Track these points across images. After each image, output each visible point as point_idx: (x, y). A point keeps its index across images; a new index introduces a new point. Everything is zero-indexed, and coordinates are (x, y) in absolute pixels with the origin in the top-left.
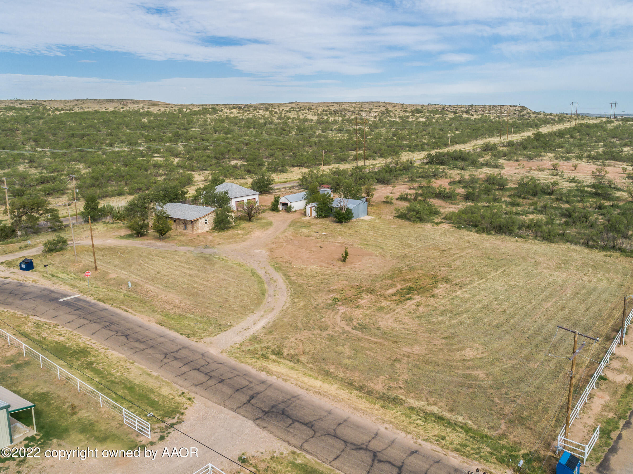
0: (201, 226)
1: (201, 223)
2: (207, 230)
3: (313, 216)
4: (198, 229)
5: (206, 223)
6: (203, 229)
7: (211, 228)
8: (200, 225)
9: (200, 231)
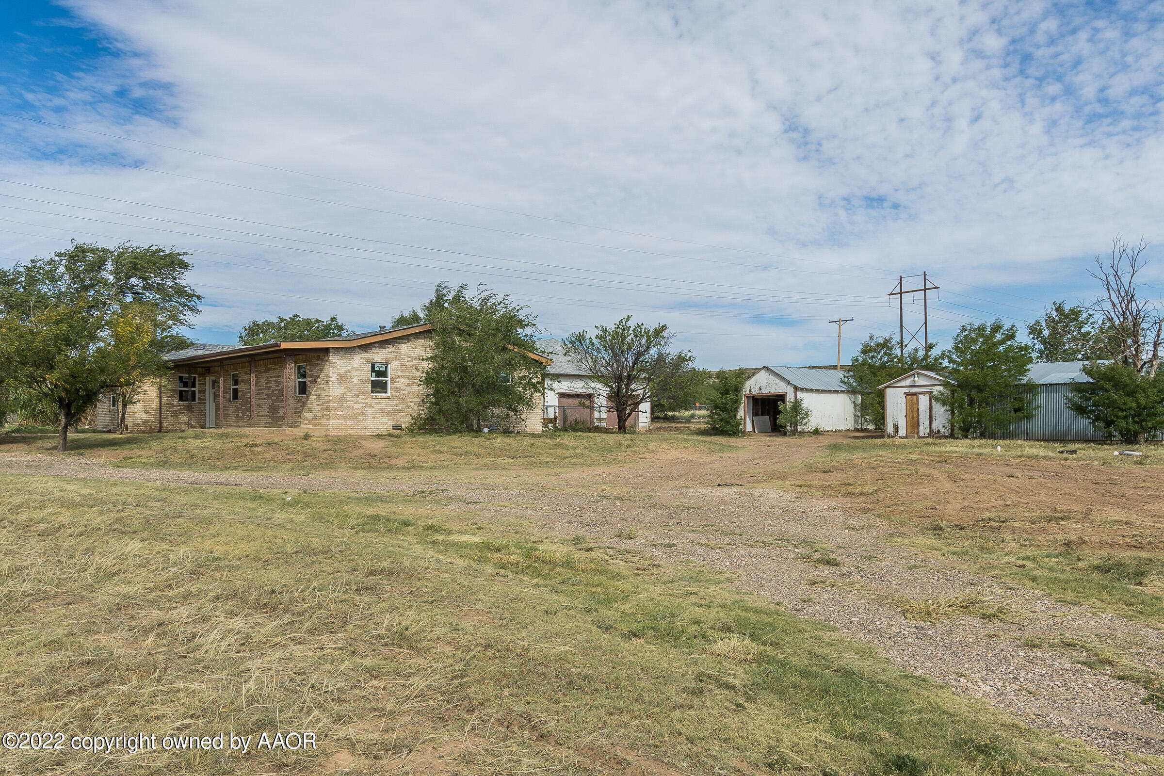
0: (341, 399)
1: (344, 379)
2: (384, 425)
3: (923, 430)
4: (325, 411)
5: (379, 386)
6: (355, 415)
7: (406, 422)
8: (335, 388)
9: (336, 426)
